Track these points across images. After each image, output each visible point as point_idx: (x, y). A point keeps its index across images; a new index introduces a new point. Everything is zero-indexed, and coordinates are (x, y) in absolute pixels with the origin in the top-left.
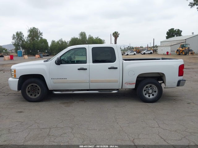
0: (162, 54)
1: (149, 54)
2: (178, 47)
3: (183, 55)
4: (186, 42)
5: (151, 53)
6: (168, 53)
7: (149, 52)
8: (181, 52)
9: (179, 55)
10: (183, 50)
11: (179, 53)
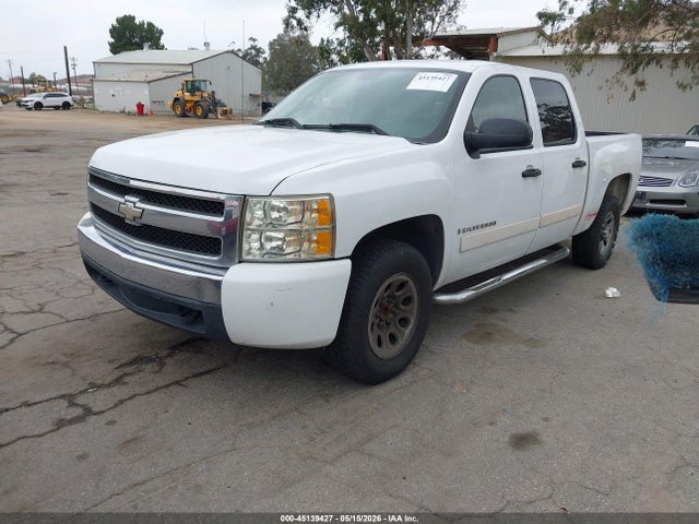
0: (114, 113)
1: (57, 108)
2: (175, 89)
3: (199, 117)
4: (192, 72)
5: (66, 106)
6: (140, 107)
7: (59, 101)
8: (188, 105)
9: (184, 115)
10: (197, 98)
11: (183, 109)
